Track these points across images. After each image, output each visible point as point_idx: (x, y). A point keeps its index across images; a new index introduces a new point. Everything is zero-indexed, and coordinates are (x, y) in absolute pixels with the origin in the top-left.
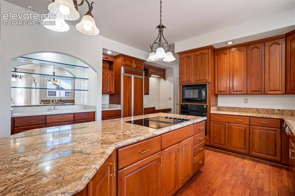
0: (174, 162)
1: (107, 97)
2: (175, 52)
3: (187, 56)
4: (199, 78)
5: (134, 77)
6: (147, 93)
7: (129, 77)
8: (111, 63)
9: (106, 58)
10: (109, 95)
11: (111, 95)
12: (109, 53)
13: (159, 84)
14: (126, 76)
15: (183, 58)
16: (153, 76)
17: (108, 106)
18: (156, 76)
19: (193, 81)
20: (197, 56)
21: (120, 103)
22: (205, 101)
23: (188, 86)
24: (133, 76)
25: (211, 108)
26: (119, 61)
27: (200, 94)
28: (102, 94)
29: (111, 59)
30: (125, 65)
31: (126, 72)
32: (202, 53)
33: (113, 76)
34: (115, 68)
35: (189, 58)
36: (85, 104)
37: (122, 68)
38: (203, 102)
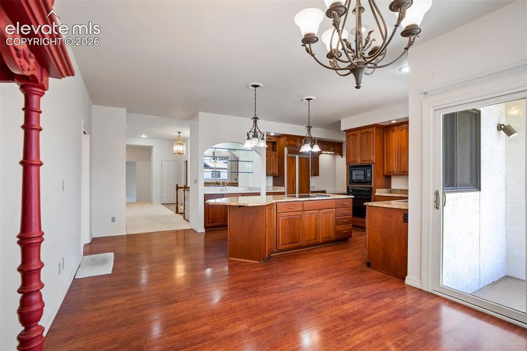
0: (314, 222)
1: (271, 179)
2: (342, 130)
3: (353, 134)
4: (365, 157)
5: (299, 157)
6: (316, 174)
7: (293, 157)
8: (274, 143)
9: (269, 139)
10: (272, 177)
11: (275, 177)
12: (272, 134)
13: (334, 161)
14: (290, 157)
15: (350, 136)
16: (324, 152)
17: (271, 188)
18: (329, 153)
19: (359, 161)
20: (363, 134)
21: (283, 186)
22: (370, 183)
23: (355, 166)
24: (297, 157)
25: (377, 190)
26: (282, 140)
27: (365, 175)
28: (267, 175)
29: (274, 140)
30: (288, 146)
31: (289, 152)
32: (367, 132)
33: (276, 157)
34: (279, 148)
35: (356, 136)
36: (250, 186)
37: (286, 148)
38: (369, 184)
